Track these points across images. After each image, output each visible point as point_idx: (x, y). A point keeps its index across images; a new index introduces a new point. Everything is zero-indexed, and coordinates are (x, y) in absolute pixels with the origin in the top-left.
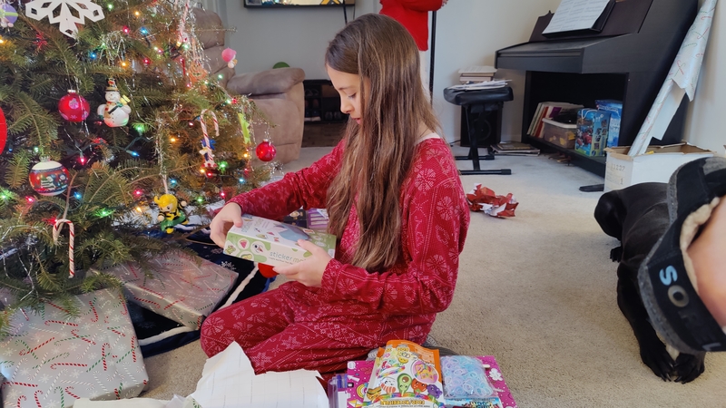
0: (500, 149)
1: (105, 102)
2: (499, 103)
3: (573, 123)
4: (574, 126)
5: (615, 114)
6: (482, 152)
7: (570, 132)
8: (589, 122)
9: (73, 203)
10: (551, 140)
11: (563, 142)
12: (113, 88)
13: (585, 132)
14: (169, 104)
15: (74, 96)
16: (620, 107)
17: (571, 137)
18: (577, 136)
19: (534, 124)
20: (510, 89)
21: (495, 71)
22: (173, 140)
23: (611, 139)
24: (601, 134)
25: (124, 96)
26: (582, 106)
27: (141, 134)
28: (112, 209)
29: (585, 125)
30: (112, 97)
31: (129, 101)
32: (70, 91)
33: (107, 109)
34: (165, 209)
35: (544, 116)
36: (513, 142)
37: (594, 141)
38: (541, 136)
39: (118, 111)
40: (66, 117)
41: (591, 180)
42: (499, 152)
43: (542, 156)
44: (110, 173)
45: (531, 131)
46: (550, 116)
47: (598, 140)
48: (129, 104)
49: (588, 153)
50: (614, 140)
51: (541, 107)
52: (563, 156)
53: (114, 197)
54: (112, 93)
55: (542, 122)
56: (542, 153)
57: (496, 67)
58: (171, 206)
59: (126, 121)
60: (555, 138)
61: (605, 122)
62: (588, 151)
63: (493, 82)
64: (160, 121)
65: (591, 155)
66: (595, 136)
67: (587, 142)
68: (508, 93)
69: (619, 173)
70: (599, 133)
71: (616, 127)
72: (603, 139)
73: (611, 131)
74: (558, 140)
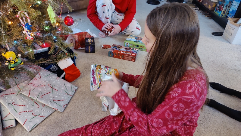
7: (214, 3)
8: (224, 1)
10: (205, 5)
11: (210, 7)
13: (221, 5)
17: (214, 6)
18: (216, 6)
23: (231, 10)
24: (228, 7)
34: (8, 59)
37: (223, 10)
38: (201, 2)
43: (200, 11)
47: (225, 10)
50: (233, 11)
52: (208, 14)
56: (199, 9)
58: (11, 58)
60: (207, 4)
61: (231, 2)
62: (220, 14)
65: (220, 16)
66: (224, 8)
67: (220, 10)
69: (231, 31)
70: (227, 7)
71: (235, 6)
72: (228, 10)
73: (232, 7)
74: (208, 6)
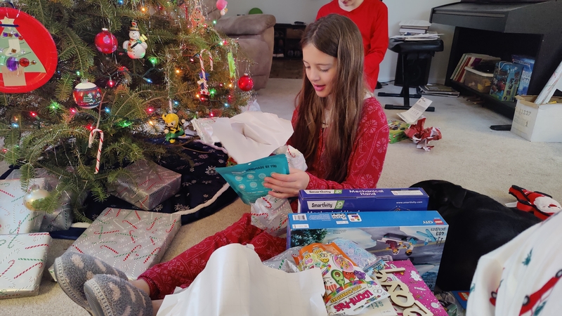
0: (426, 90)
1: (128, 38)
2: (431, 53)
3: (491, 72)
4: (492, 75)
5: (527, 68)
6: (412, 91)
7: (487, 80)
8: (505, 73)
9: (104, 115)
10: (470, 85)
11: (480, 87)
12: (135, 29)
13: (500, 81)
14: (176, 43)
15: (106, 33)
16: (533, 62)
17: (488, 84)
18: (492, 83)
19: (457, 71)
20: (442, 42)
21: (430, 25)
22: (178, 71)
23: (521, 88)
24: (514, 83)
25: (143, 35)
26: (499, 59)
27: (154, 66)
28: (131, 121)
29: (501, 74)
30: (134, 35)
31: (146, 39)
32: (104, 29)
33: (130, 44)
34: (170, 125)
35: (466, 65)
36: (437, 84)
37: (507, 89)
38: (462, 81)
39: (138, 46)
40: (100, 49)
41: (501, 121)
42: (426, 92)
43: (461, 98)
44: (131, 94)
45: (454, 77)
46: (472, 65)
47: (510, 88)
48: (146, 41)
49: (501, 98)
50: (524, 89)
51: (465, 57)
52: (479, 99)
53: (133, 113)
54: (134, 32)
55: (464, 70)
56: (460, 95)
57: (431, 22)
58: (174, 123)
59: (143, 54)
60: (473, 84)
61: (518, 74)
62: (503, 96)
63: (427, 35)
64: (168, 56)
65: (503, 100)
66: (508, 84)
67: (500, 89)
68: (439, 44)
69: (525, 117)
70: (512, 82)
71: (527, 79)
72: (515, 88)
73: (522, 82)
74: (476, 85)
